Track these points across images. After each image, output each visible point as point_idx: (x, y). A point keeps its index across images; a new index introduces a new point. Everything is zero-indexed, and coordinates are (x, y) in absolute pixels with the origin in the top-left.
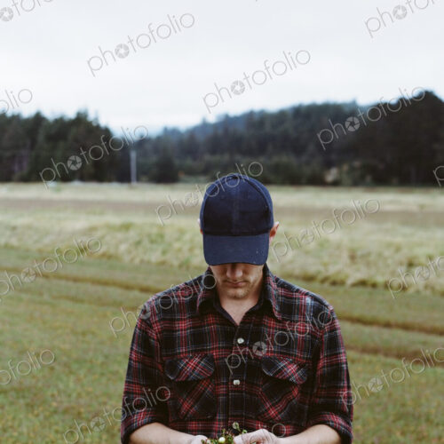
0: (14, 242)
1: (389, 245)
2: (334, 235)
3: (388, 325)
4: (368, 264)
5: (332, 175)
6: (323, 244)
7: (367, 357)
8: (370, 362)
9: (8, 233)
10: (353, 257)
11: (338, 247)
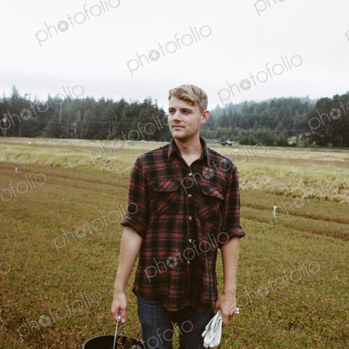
0: (108, 169)
1: (328, 176)
2: (295, 169)
3: (327, 220)
4: (315, 187)
5: (292, 141)
6: (288, 174)
7: (316, 236)
8: (318, 238)
9: (105, 164)
10: (306, 183)
11: (298, 176)
